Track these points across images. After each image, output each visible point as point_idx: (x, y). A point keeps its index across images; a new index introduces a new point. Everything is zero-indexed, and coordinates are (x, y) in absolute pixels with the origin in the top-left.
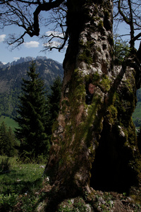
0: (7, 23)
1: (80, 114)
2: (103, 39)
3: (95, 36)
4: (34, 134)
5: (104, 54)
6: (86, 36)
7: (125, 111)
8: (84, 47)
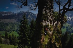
0: (16, 1)
1: (42, 39)
2: (50, 12)
3: (48, 11)
4: (24, 38)
5: (51, 17)
6: (45, 11)
7: (58, 37)
8: (44, 15)
